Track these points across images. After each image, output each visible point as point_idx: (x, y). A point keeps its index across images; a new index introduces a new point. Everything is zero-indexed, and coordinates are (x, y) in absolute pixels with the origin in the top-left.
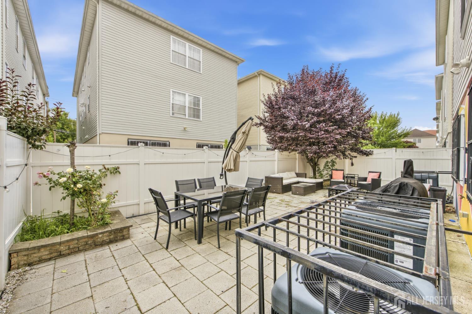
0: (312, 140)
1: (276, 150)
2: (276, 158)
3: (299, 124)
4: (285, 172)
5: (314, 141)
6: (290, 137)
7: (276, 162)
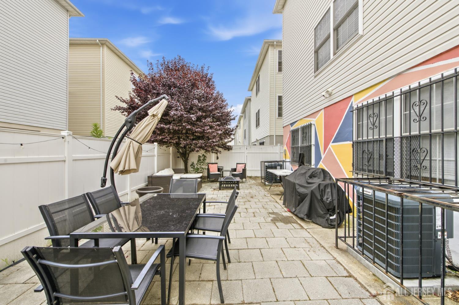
0: (197, 134)
1: (156, 144)
2: (156, 153)
3: (184, 116)
4: (164, 169)
5: (199, 135)
6: (173, 129)
7: (156, 158)
